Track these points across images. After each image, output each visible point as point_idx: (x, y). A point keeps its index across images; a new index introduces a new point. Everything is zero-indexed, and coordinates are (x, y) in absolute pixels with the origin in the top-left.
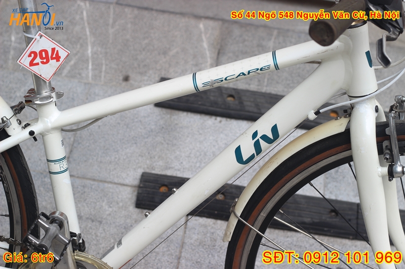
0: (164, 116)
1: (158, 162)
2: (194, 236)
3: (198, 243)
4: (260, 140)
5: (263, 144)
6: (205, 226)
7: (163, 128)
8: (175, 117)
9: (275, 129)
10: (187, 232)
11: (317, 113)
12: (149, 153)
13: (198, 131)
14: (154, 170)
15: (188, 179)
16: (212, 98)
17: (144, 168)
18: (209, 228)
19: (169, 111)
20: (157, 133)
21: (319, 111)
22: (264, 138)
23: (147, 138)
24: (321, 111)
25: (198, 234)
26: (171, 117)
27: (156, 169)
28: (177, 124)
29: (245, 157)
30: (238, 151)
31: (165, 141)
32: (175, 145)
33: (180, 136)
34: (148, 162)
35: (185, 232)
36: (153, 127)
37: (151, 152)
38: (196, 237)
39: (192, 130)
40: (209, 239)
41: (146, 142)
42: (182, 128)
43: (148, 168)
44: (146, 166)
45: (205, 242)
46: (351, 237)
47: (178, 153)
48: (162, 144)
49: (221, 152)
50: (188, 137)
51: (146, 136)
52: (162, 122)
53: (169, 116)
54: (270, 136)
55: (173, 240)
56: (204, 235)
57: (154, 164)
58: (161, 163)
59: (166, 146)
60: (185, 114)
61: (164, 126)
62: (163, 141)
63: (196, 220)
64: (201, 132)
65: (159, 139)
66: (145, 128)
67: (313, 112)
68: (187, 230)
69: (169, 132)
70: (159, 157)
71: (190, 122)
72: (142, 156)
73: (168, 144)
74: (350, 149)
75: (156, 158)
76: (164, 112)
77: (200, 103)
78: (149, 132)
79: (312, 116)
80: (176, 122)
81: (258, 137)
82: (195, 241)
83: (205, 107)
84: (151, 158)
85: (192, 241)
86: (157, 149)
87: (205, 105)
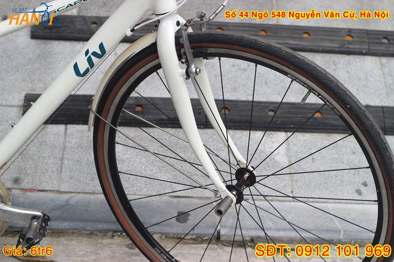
0: (40, 46)
1: (38, 84)
2: (73, 140)
3: (77, 146)
4: (92, 56)
5: (94, 59)
6: (82, 132)
7: (40, 56)
8: (49, 46)
9: (101, 46)
10: (67, 138)
11: (132, 30)
12: (30, 78)
13: (70, 56)
14: (35, 91)
15: (41, 95)
16: (78, 27)
17: (27, 91)
18: (85, 133)
19: (43, 41)
20: (35, 61)
21: (133, 29)
22: (94, 54)
23: (27, 65)
24: (135, 28)
25: (76, 138)
26: (45, 46)
27: (37, 90)
28: (51, 51)
29: (82, 71)
30: (76, 67)
31: (42, 66)
32: (51, 68)
33: (55, 61)
34: (29, 85)
35: (65, 138)
36: (31, 56)
37: (31, 77)
38: (75, 141)
39: (64, 55)
40: (86, 141)
41: (26, 69)
42: (55, 54)
43: (30, 90)
44: (28, 89)
45: (82, 144)
46: (202, 127)
47: (54, 75)
48: (41, 69)
49: (65, 68)
50: (61, 61)
51: (26, 64)
52: (38, 51)
53: (44, 46)
54: (99, 52)
55: (56, 145)
56: (81, 138)
57: (35, 86)
58: (40, 85)
59: (44, 70)
60: (57, 42)
61: (40, 54)
62: (40, 67)
63: (73, 127)
64: (72, 56)
65: (37, 65)
66: (25, 58)
67: (129, 29)
68: (67, 136)
69: (45, 58)
70: (38, 80)
71: (62, 49)
72: (24, 81)
73: (45, 69)
74: (158, 58)
75: (36, 81)
76: (40, 43)
77: (68, 32)
78: (28, 60)
79: (129, 34)
80: (50, 50)
81: (90, 54)
82: (74, 144)
83: (73, 35)
84: (32, 81)
85: (72, 145)
86: (36, 74)
87: (73, 33)
